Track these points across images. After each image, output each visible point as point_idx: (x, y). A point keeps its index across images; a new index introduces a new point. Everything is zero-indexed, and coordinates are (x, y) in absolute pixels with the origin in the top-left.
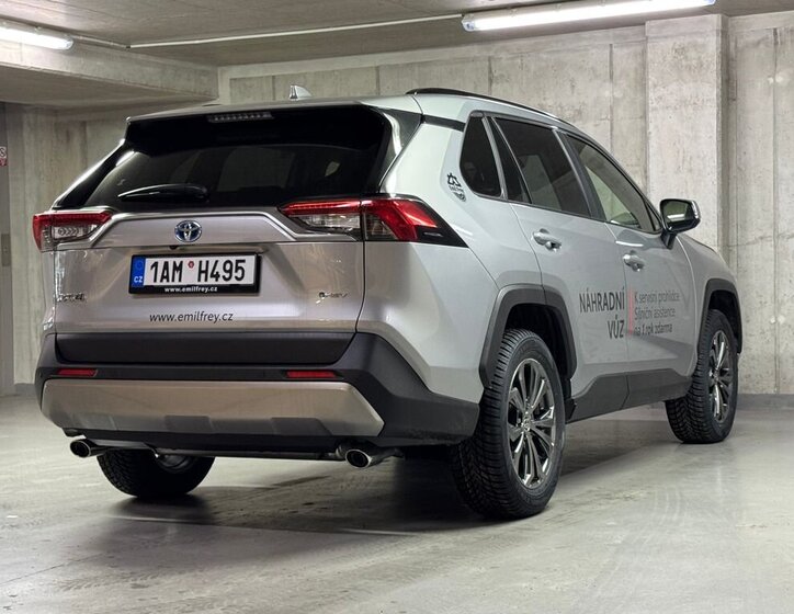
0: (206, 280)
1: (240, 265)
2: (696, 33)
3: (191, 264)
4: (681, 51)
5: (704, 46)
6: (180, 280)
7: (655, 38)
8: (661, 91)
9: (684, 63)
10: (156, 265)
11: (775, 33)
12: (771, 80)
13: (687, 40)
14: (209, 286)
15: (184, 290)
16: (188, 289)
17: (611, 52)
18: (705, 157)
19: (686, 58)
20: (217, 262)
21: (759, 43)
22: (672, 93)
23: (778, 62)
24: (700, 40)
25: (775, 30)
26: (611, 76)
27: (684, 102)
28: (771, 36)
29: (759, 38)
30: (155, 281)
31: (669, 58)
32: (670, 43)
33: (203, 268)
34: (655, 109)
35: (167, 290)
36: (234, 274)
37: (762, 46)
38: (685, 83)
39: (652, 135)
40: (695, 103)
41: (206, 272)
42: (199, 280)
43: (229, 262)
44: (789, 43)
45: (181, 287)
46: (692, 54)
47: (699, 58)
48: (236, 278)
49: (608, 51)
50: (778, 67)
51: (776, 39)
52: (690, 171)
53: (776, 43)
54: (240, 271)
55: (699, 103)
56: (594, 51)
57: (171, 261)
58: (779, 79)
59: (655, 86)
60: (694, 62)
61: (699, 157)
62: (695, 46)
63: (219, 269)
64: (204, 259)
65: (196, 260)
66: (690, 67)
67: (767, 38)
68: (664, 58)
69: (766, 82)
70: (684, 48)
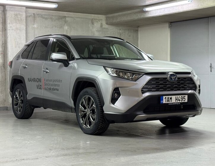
2: (20, 11)
4: (16, 15)
5: (22, 15)
7: (9, 10)
8: (11, 25)
9: (17, 18)
11: (34, 14)
12: (33, 26)
13: (18, 13)
18: (23, 44)
19: (17, 17)
21: (30, 16)
22: (14, 26)
24: (21, 13)
25: (34, 13)
27: (17, 29)
28: (33, 15)
29: (30, 15)
32: (13, 13)
34: (9, 30)
37: (31, 17)
38: (17, 24)
39: (9, 37)
44: (37, 18)
46: (19, 16)
47: (21, 18)
50: (35, 23)
51: (34, 16)
52: (19, 47)
53: (34, 17)
55: (21, 30)
58: (35, 26)
59: (9, 23)
60: (20, 19)
61: (21, 44)
62: (20, 14)
66: (19, 20)
67: (32, 15)
68: (12, 16)
69: (32, 26)
70: (17, 15)
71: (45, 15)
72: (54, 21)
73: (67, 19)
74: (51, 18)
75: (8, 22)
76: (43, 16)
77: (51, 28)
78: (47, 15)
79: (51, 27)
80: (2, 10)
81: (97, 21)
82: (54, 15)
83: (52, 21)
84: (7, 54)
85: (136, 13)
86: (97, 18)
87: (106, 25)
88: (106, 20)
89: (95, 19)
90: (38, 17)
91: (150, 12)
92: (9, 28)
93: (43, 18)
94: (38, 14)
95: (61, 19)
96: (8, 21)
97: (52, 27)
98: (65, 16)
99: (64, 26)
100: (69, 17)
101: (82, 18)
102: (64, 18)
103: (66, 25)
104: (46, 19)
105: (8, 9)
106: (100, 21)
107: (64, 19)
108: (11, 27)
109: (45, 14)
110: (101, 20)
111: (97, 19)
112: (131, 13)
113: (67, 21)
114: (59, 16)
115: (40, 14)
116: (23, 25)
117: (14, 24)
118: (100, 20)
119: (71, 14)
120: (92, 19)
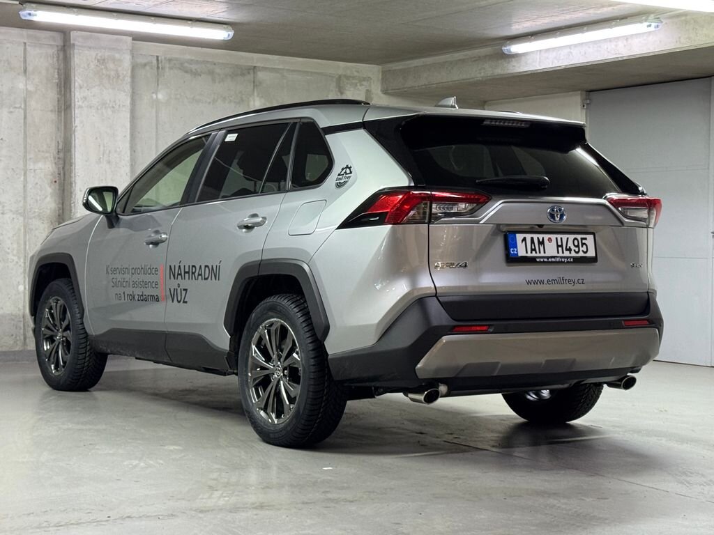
0: (563, 253)
1: (584, 241)
2: (113, 49)
3: (550, 240)
4: (102, 61)
5: (120, 60)
6: (545, 252)
7: (82, 47)
8: (86, 93)
9: (104, 72)
10: (524, 239)
11: (158, 60)
12: (154, 96)
13: (107, 54)
14: (567, 258)
15: (550, 260)
16: (553, 260)
17: (25, 49)
18: (121, 151)
19: (106, 68)
20: (568, 239)
21: (145, 65)
22: (94, 96)
23: (160, 82)
24: (117, 56)
25: (157, 57)
26: (25, 71)
27: (104, 104)
28: (155, 62)
29: (146, 61)
30: (527, 252)
31: (92, 66)
32: (93, 53)
33: (560, 244)
34: (80, 107)
35: (538, 260)
36: (581, 249)
37: (148, 68)
38: (106, 89)
39: (78, 128)
40: (113, 107)
41: (562, 246)
42: (558, 252)
43: (575, 239)
44: (167, 70)
45: (548, 258)
46: (111, 66)
47: (117, 71)
48: (583, 251)
49: (22, 48)
50: (160, 86)
51: (158, 64)
52: (109, 162)
53: (158, 68)
54: (584, 246)
55: (117, 107)
56: (9, 45)
57: (535, 236)
58: (160, 96)
59: (81, 88)
60: (113, 73)
61: (116, 151)
62: (114, 60)
63: (570, 244)
64: (559, 236)
65: (553, 237)
66: (109, 77)
67: (152, 63)
68: (88, 65)
69: (152, 97)
70: (104, 60)
71: (190, 62)
72: (219, 82)
73: (261, 75)
74: (211, 73)
75: (76, 84)
76: (186, 65)
77: (210, 103)
78: (197, 62)
79: (208, 100)
80: (57, 46)
81: (354, 81)
82: (219, 63)
83: (214, 80)
84: (71, 184)
85: (478, 59)
86: (356, 74)
87: (383, 95)
88: (382, 79)
89: (348, 78)
90: (171, 68)
91: (523, 58)
92: (80, 103)
93: (186, 72)
94: (170, 60)
95: (243, 75)
96: (78, 80)
97: (214, 101)
98: (255, 67)
99: (251, 99)
100: (265, 69)
101: (308, 72)
102: (251, 72)
103: (256, 94)
104: (195, 74)
105: (76, 43)
106: (363, 83)
107: (250, 77)
108: (85, 98)
109: (193, 58)
110: (368, 79)
111: (354, 78)
112: (463, 61)
113: (260, 83)
114: (236, 65)
115: (177, 59)
116: (125, 92)
117: (96, 90)
118: (364, 79)
119: (274, 60)
120: (340, 77)
